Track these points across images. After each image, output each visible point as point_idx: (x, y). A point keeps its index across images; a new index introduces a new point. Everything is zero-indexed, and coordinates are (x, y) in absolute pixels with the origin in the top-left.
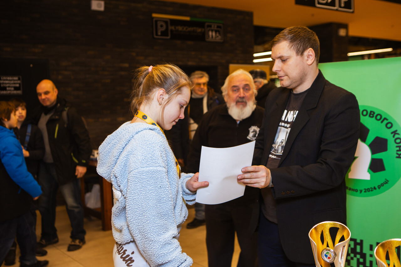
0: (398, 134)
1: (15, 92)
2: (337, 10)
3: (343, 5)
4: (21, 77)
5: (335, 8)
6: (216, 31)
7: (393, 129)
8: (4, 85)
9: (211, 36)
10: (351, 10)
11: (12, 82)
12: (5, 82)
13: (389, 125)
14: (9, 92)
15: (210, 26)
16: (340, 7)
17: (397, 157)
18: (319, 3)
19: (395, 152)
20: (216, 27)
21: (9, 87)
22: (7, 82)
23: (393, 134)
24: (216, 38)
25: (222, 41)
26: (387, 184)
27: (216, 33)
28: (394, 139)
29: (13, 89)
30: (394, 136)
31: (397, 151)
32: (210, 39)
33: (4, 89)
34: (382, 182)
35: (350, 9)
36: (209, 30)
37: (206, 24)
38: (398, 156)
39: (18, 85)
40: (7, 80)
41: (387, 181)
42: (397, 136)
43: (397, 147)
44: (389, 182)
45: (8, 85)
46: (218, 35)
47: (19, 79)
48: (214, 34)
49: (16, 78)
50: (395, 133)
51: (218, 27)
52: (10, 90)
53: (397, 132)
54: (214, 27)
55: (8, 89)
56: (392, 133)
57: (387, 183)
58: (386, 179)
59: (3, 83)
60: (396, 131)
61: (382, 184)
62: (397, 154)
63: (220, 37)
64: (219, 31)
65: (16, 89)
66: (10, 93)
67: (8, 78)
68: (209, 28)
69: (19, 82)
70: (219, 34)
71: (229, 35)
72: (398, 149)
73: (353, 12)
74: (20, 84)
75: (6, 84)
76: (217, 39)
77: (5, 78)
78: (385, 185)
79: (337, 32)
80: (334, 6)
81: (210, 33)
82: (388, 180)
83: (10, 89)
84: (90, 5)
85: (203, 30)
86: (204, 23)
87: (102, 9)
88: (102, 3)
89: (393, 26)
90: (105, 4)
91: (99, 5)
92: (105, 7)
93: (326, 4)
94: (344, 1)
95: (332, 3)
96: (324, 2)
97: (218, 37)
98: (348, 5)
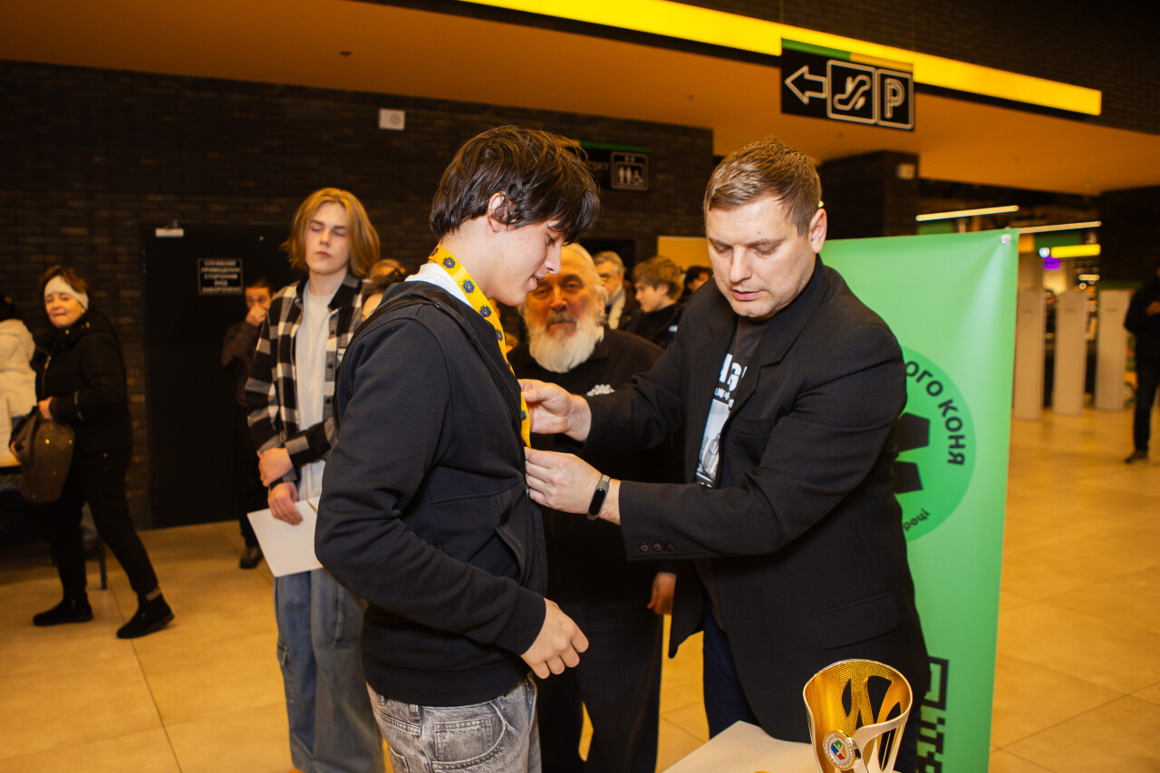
0: (954, 409)
1: (230, 289)
2: (875, 125)
3: (889, 115)
4: (241, 261)
5: (872, 121)
6: (633, 169)
7: (942, 398)
8: (210, 276)
9: (622, 179)
10: (909, 126)
11: (225, 270)
12: (211, 270)
13: (935, 388)
14: (218, 289)
15: (622, 159)
16: (883, 118)
17: (950, 461)
18: (835, 111)
19: (947, 449)
20: (633, 160)
21: (219, 279)
22: (215, 270)
23: (943, 409)
24: (632, 182)
25: (646, 189)
26: (924, 521)
27: (633, 174)
28: (945, 419)
29: (225, 283)
30: (944, 414)
31: (952, 447)
32: (621, 185)
33: (210, 283)
34: (914, 517)
35: (906, 122)
36: (619, 167)
37: (613, 154)
38: (951, 458)
39: (235, 277)
40: (215, 266)
41: (925, 515)
42: (951, 413)
43: (951, 437)
44: (929, 517)
45: (217, 276)
46: (637, 176)
47: (238, 265)
48: (629, 174)
49: (232, 263)
50: (947, 406)
51: (638, 160)
52: (221, 286)
53: (952, 405)
54: (630, 159)
55: (216, 283)
56: (941, 406)
57: (924, 518)
58: (923, 510)
59: (208, 273)
60: (950, 401)
61: (913, 520)
62: (951, 454)
63: (641, 181)
64: (639, 169)
65: (232, 283)
66: (220, 292)
67: (218, 263)
68: (618, 163)
69: (237, 270)
70: (640, 174)
71: (661, 177)
72: (953, 442)
73: (912, 130)
74: (239, 274)
75: (213, 273)
76: (636, 184)
77: (211, 263)
78: (920, 523)
79: (894, 171)
80: (870, 116)
81: (621, 173)
82: (928, 511)
83: (220, 283)
84: (376, 120)
85: (607, 166)
86: (609, 152)
87: (400, 126)
88: (401, 115)
89: (1017, 159)
90: (407, 117)
91: (394, 120)
92: (407, 123)
93: (853, 112)
94: (892, 105)
95: (866, 111)
96: (847, 108)
97: (637, 180)
98: (901, 114)
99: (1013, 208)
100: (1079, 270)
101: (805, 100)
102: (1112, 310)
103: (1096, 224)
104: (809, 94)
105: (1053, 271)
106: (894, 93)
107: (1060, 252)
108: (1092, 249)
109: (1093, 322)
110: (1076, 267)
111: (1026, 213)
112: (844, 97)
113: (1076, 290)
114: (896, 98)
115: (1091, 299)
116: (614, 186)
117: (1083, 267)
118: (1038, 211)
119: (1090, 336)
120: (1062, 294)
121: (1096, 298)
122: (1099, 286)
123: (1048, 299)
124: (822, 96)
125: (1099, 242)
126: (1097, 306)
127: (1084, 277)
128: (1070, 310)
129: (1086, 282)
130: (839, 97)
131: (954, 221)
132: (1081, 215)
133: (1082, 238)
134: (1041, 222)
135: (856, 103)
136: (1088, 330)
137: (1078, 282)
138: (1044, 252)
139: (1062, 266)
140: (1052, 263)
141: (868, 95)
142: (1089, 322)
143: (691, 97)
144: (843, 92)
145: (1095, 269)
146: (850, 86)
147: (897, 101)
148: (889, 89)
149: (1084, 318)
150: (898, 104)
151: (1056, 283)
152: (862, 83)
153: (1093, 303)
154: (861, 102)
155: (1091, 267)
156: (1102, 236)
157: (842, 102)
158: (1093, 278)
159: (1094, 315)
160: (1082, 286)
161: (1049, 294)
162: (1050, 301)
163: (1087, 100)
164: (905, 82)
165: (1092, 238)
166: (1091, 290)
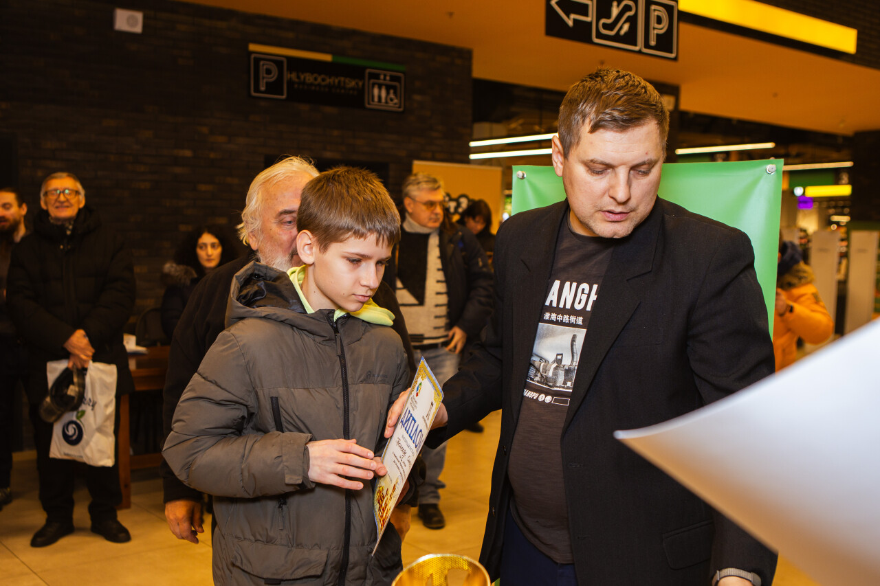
2: (640, 52)
3: (653, 43)
5: (637, 48)
6: (388, 88)
9: (376, 99)
15: (377, 76)
16: (647, 45)
18: (599, 36)
24: (386, 102)
25: (401, 109)
27: (388, 93)
32: (374, 105)
36: (374, 85)
46: (392, 95)
51: (393, 78)
63: (396, 101)
64: (394, 88)
68: (372, 81)
70: (395, 93)
71: (417, 97)
73: (675, 59)
76: (391, 104)
80: (635, 44)
81: (376, 91)
84: (111, 20)
85: (360, 84)
86: (364, 68)
87: (138, 29)
88: (139, 16)
89: (775, 95)
90: (146, 19)
91: (131, 21)
92: (145, 26)
93: (616, 38)
94: (656, 32)
95: (630, 38)
96: (612, 33)
97: (392, 100)
98: (665, 42)
99: (770, 145)
100: (832, 211)
101: (570, 23)
102: (862, 251)
103: (848, 164)
104: (573, 16)
105: (806, 211)
106: (659, 20)
107: (814, 191)
108: (844, 190)
109: (844, 262)
110: (829, 207)
111: (782, 151)
112: (609, 21)
113: (828, 230)
114: (661, 26)
115: (842, 240)
116: (367, 106)
117: (835, 207)
118: (794, 150)
119: (841, 276)
120: (815, 233)
121: (847, 239)
122: (850, 227)
123: (801, 238)
124: (588, 19)
125: (851, 182)
126: (848, 246)
127: (836, 218)
128: (822, 250)
129: (838, 223)
130: (603, 21)
131: (712, 157)
132: (835, 155)
133: (834, 177)
134: (797, 161)
135: (621, 28)
136: (839, 270)
137: (830, 223)
138: (798, 191)
139: (815, 205)
140: (805, 202)
141: (633, 21)
142: (840, 263)
143: (451, 14)
144: (609, 17)
145: (847, 210)
146: (615, 11)
147: (662, 29)
148: (653, 15)
149: (836, 259)
150: (662, 32)
151: (809, 223)
152: (627, 8)
153: (844, 244)
154: (626, 27)
155: (843, 207)
156: (854, 177)
157: (606, 26)
158: (844, 219)
159: (844, 255)
160: (834, 227)
161: (802, 234)
162: (803, 241)
163: (843, 38)
164: (669, 9)
165: (845, 178)
166: (843, 230)
